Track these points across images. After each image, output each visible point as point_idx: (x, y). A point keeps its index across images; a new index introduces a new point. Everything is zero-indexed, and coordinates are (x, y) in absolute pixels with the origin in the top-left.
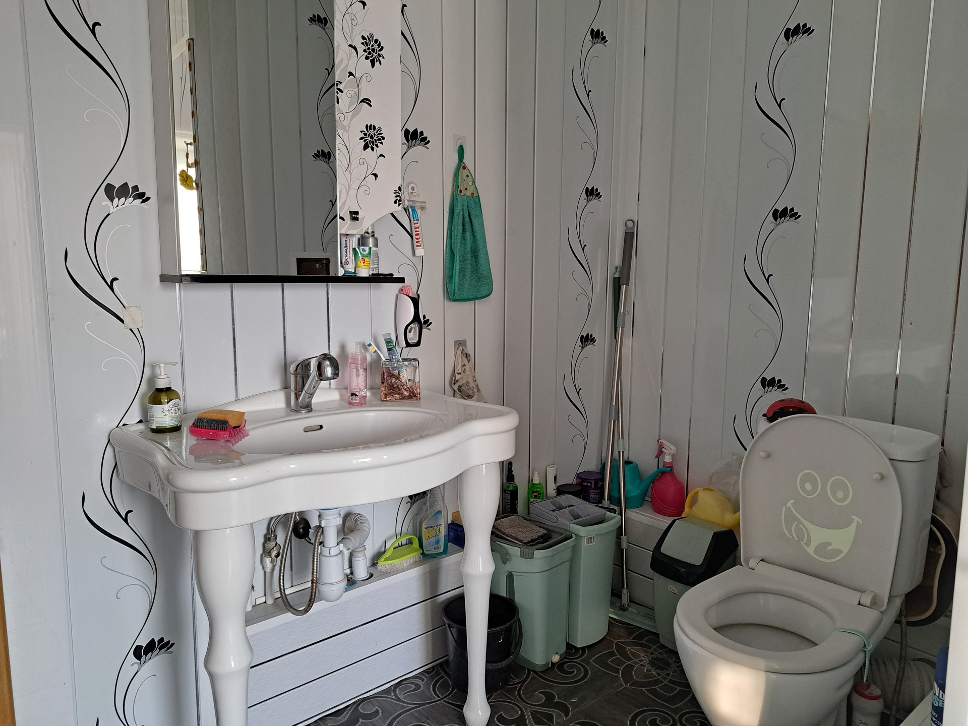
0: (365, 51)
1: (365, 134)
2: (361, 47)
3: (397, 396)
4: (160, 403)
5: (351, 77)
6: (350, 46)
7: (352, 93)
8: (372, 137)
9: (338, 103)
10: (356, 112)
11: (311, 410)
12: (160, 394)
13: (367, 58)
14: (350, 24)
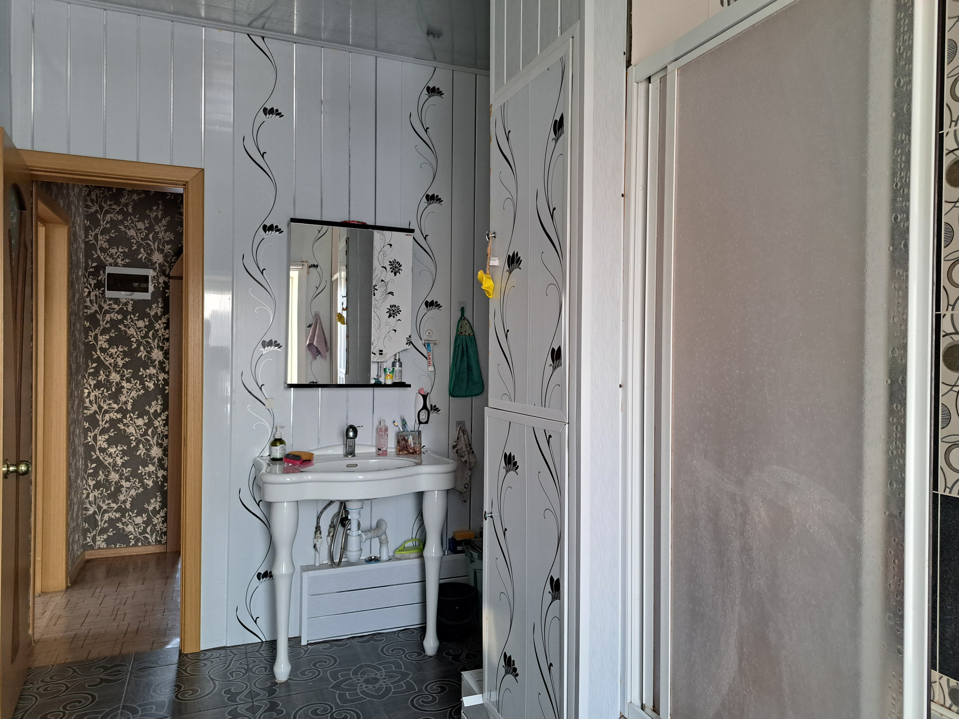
0: (391, 268)
1: (390, 310)
2: (388, 267)
3: (406, 452)
4: (276, 446)
5: (383, 282)
6: (383, 267)
7: (383, 290)
8: (394, 311)
9: (374, 295)
10: (384, 299)
11: (354, 456)
12: (277, 442)
13: (392, 272)
14: (383, 257)
